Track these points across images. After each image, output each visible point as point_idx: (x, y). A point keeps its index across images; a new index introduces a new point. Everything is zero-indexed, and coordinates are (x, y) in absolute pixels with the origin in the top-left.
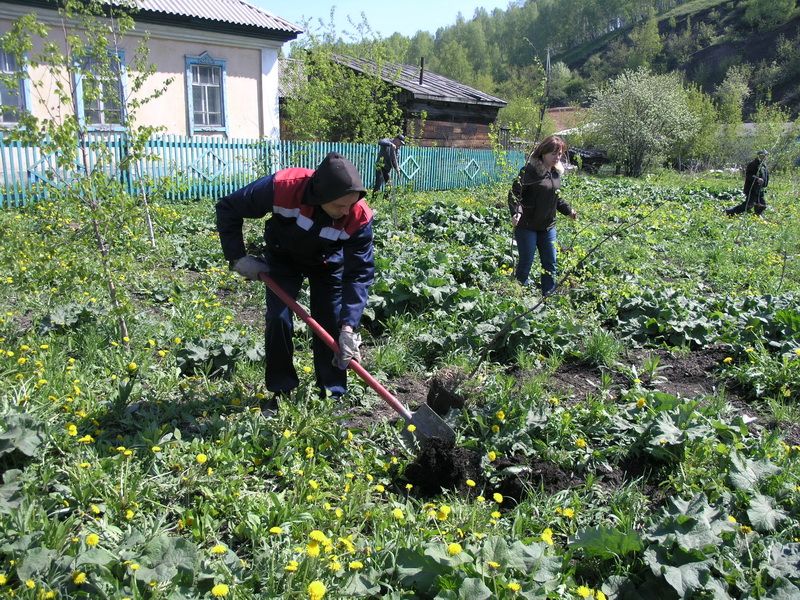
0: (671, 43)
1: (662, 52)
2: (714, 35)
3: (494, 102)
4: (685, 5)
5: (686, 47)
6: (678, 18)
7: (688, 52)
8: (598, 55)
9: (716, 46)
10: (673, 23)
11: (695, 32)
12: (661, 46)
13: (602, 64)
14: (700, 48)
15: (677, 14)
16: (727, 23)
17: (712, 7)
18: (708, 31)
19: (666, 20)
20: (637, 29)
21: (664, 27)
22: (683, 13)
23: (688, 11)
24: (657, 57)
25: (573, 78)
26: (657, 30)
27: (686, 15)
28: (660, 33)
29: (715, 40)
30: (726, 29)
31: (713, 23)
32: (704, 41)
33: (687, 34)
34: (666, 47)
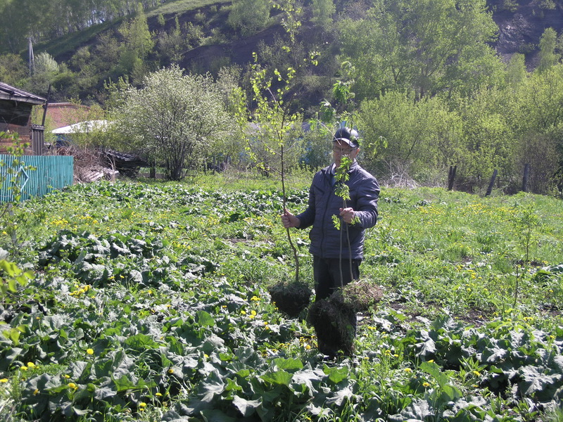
0: (162, 41)
1: (154, 49)
2: (202, 36)
3: (28, 97)
4: (172, 4)
5: (177, 46)
6: (166, 16)
7: (179, 51)
8: (86, 48)
9: (205, 47)
10: (162, 20)
11: (183, 31)
12: (152, 43)
13: (92, 58)
14: (190, 47)
15: (165, 12)
16: (213, 25)
17: (197, 9)
18: (196, 31)
19: (155, 18)
20: (125, 24)
21: (153, 24)
22: (171, 11)
23: (176, 11)
24: (149, 54)
25: (61, 71)
26: (147, 26)
27: (174, 14)
28: (151, 30)
29: (204, 41)
30: (213, 31)
31: (200, 24)
32: (194, 41)
33: (177, 33)
34: (157, 44)
